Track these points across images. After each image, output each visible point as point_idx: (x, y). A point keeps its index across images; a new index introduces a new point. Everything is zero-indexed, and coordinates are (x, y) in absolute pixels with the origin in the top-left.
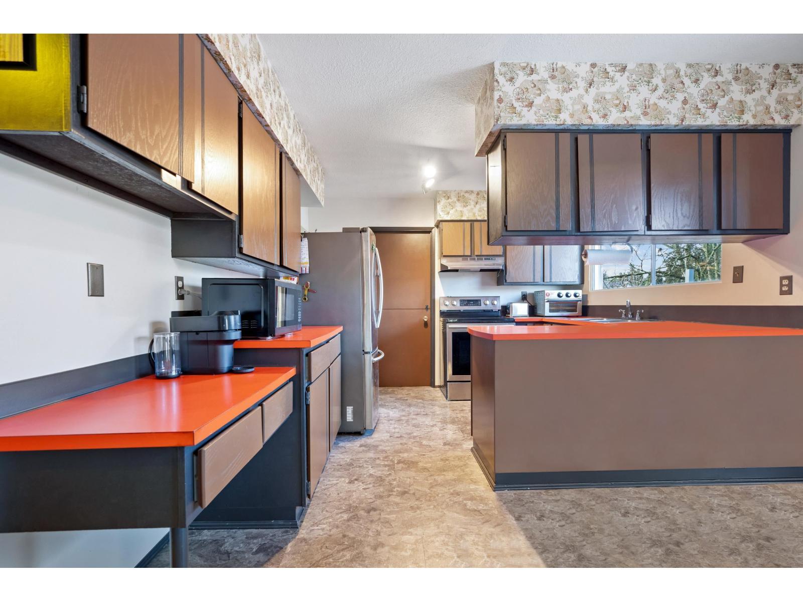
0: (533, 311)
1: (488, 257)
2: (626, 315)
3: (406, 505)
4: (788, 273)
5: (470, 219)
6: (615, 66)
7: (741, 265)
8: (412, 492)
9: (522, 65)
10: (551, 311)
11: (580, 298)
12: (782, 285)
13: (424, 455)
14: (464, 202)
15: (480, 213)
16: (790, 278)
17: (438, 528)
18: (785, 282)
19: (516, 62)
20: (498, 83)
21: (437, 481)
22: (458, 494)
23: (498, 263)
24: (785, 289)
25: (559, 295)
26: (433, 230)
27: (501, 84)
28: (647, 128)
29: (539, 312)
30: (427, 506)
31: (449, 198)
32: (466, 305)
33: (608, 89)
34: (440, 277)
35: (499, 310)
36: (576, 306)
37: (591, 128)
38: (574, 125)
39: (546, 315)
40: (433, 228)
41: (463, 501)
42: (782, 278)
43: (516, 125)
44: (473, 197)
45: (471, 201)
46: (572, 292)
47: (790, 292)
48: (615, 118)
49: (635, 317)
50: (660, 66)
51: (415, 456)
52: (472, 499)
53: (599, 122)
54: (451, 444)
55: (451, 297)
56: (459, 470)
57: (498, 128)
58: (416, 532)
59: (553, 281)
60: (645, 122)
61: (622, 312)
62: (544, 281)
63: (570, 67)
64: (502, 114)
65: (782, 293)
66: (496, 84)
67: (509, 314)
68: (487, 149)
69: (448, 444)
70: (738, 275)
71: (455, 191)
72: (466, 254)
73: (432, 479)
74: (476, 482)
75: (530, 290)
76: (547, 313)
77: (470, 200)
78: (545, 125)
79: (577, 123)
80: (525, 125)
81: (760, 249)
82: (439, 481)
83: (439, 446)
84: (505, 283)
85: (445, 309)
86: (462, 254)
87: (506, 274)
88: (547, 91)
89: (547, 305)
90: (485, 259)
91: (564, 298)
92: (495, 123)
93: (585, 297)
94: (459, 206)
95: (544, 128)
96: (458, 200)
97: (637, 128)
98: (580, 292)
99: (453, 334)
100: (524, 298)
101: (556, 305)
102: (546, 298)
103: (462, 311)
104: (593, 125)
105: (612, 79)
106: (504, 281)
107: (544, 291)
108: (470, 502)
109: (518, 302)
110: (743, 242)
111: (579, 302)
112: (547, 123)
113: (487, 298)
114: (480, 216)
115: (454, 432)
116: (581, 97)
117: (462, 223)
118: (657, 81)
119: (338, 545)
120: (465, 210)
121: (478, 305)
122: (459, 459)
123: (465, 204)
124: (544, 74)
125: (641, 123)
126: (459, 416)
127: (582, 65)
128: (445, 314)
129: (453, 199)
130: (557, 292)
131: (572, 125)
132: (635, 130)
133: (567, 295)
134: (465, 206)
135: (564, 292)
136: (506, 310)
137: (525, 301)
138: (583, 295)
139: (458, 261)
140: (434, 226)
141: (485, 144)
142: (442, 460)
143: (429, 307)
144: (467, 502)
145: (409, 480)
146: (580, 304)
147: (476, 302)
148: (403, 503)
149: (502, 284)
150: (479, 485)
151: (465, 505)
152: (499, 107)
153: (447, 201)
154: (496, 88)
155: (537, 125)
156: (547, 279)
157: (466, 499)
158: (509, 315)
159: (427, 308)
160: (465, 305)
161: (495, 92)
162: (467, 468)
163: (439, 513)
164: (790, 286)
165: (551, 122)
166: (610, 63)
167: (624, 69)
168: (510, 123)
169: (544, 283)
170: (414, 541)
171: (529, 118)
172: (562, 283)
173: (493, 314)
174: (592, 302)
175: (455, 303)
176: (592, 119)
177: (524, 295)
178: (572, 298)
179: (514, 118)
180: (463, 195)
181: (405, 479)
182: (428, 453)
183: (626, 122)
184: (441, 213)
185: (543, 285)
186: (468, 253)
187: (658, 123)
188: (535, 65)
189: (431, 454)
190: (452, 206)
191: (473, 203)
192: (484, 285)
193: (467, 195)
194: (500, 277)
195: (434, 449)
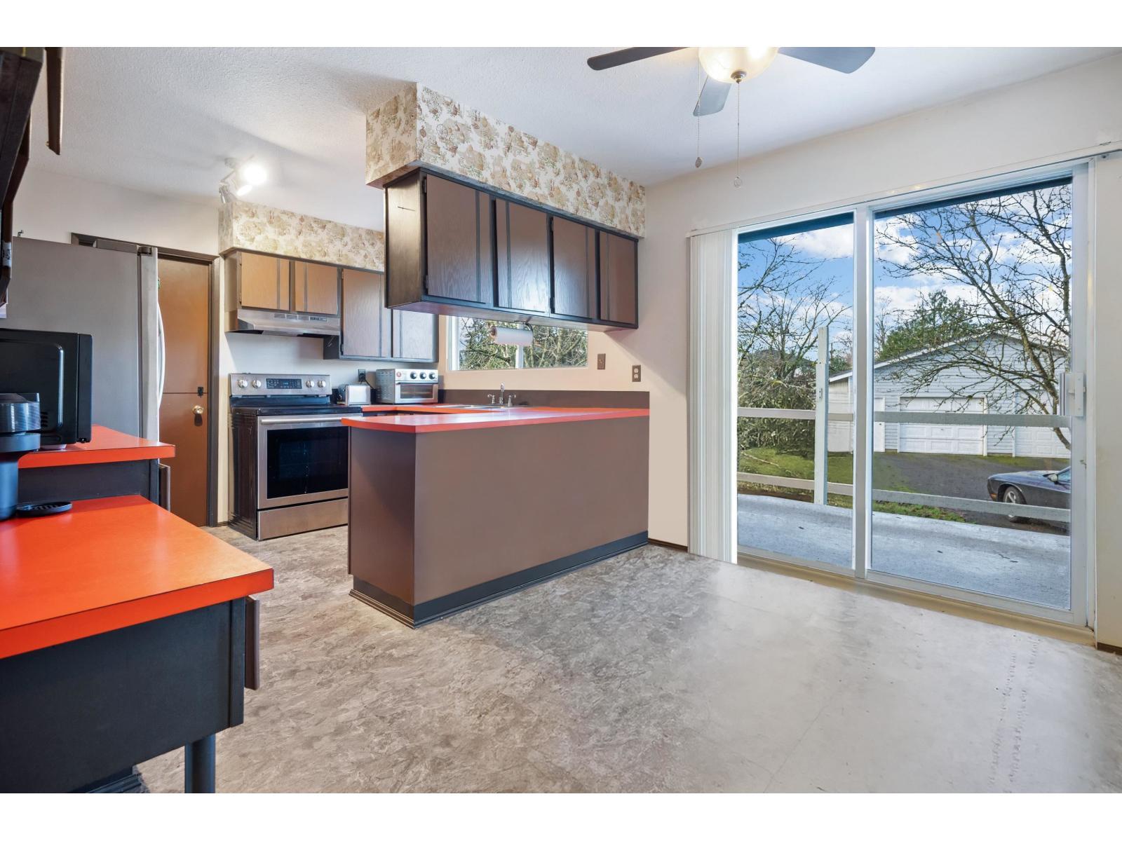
0: (375, 396)
1: (316, 316)
2: (497, 401)
3: (308, 685)
4: (638, 363)
5: (289, 255)
6: (529, 138)
7: (604, 353)
8: (304, 667)
9: (446, 99)
10: (403, 396)
11: (436, 380)
12: (634, 374)
13: (282, 620)
14: (279, 227)
15: (305, 250)
16: (639, 367)
17: (377, 690)
18: (636, 370)
19: (440, 93)
20: (421, 110)
21: (330, 643)
22: (372, 647)
23: (328, 327)
24: (636, 376)
25: (412, 376)
26: (216, 261)
27: (424, 113)
28: (551, 210)
29: (385, 398)
30: (342, 674)
31: (253, 215)
32: (278, 387)
33: (524, 159)
34: (228, 339)
35: (328, 396)
36: (431, 391)
37: (508, 194)
38: (495, 187)
39: (396, 402)
40: (216, 257)
41: (384, 653)
42: (634, 367)
43: (438, 168)
44: (295, 222)
45: (291, 229)
46: (427, 372)
47: (639, 380)
48: (527, 192)
49: (507, 403)
50: (561, 152)
51: (269, 625)
52: (394, 646)
53: (515, 191)
54: (314, 595)
55: (249, 374)
56: (350, 621)
57: (418, 164)
58: (351, 706)
59: (404, 356)
60: (551, 203)
61: (491, 398)
62: (392, 356)
63: (492, 122)
64: (425, 151)
65: (635, 380)
66: (418, 110)
67: (344, 400)
68: (388, 181)
69: (310, 596)
70: (602, 364)
71: (265, 206)
72: (281, 308)
73: (322, 644)
74: (384, 628)
75: (370, 368)
76: (398, 399)
77: (290, 225)
78: (468, 178)
79: (497, 186)
80: (448, 171)
81: (617, 339)
82: (334, 643)
83: (298, 602)
84: (340, 356)
85: (237, 393)
86: (275, 308)
87: (342, 343)
88: (470, 140)
89: (398, 388)
90: (311, 319)
91: (418, 380)
92: (418, 159)
93: (441, 378)
94: (271, 232)
95: (466, 181)
96: (270, 223)
97: (544, 207)
98: (436, 373)
99: (269, 432)
100: (362, 378)
101: (408, 389)
102: (397, 378)
103: (269, 397)
104: (511, 193)
105: (526, 150)
106: (340, 353)
107: (394, 369)
108: (394, 650)
109: (354, 384)
110: (606, 332)
111: (435, 385)
112: (470, 176)
113: (311, 377)
114: (306, 253)
115: (306, 580)
116: (500, 158)
117: (275, 259)
118: (559, 165)
119: (243, 770)
120: (281, 239)
121: (296, 387)
122: (341, 609)
123: (281, 230)
124: (466, 119)
125: (548, 203)
126: (294, 557)
127: (502, 124)
128: (238, 402)
129: (262, 219)
130: (409, 371)
131: (493, 187)
132: (541, 208)
133: (422, 377)
134: (280, 234)
135: (418, 372)
136: (338, 396)
137: (363, 383)
138: (439, 377)
139: (267, 318)
140: (217, 254)
141: (389, 176)
142: (316, 617)
143: (205, 390)
144: (391, 651)
145: (284, 656)
146: (436, 388)
147: (294, 383)
148: (302, 685)
149: (337, 357)
150: (391, 630)
151: (391, 655)
152: (422, 140)
153: (251, 220)
154: (419, 116)
155: (460, 176)
156: (396, 354)
157: (387, 649)
158: (343, 403)
159: (200, 392)
160: (275, 388)
161: (417, 120)
162: (360, 616)
163: (364, 675)
164: (639, 374)
165: (473, 177)
166: (525, 132)
167: (535, 143)
168: (433, 164)
169: (392, 359)
170: (357, 715)
171: (452, 165)
172: (413, 360)
173: (317, 401)
174: (448, 386)
175: (259, 384)
176: (510, 186)
177: (362, 374)
178: (427, 380)
179: (438, 160)
180: (278, 217)
181: (280, 657)
182: (288, 615)
183: (537, 199)
184: (240, 237)
185: (391, 361)
186: (285, 306)
187: (561, 207)
188: (459, 105)
189: (292, 615)
190: (259, 229)
191: (293, 232)
192: (303, 356)
193: (284, 218)
194: (331, 347)
195: (292, 608)
